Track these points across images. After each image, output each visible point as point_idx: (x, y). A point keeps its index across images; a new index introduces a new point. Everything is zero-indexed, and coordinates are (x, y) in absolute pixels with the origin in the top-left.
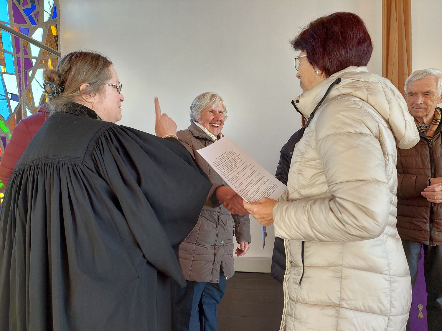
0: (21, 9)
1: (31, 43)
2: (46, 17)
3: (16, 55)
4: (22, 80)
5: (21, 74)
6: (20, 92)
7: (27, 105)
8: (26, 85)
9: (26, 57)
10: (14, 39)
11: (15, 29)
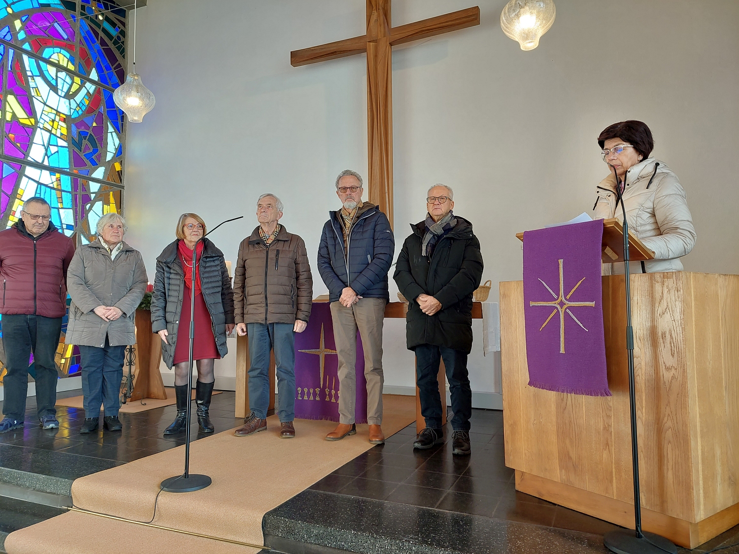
0: (82, 155)
1: (90, 181)
2: (109, 157)
3: (74, 193)
4: (78, 212)
5: (78, 207)
6: (76, 222)
7: (82, 233)
8: (83, 217)
9: (84, 193)
10: (73, 180)
11: (75, 172)
